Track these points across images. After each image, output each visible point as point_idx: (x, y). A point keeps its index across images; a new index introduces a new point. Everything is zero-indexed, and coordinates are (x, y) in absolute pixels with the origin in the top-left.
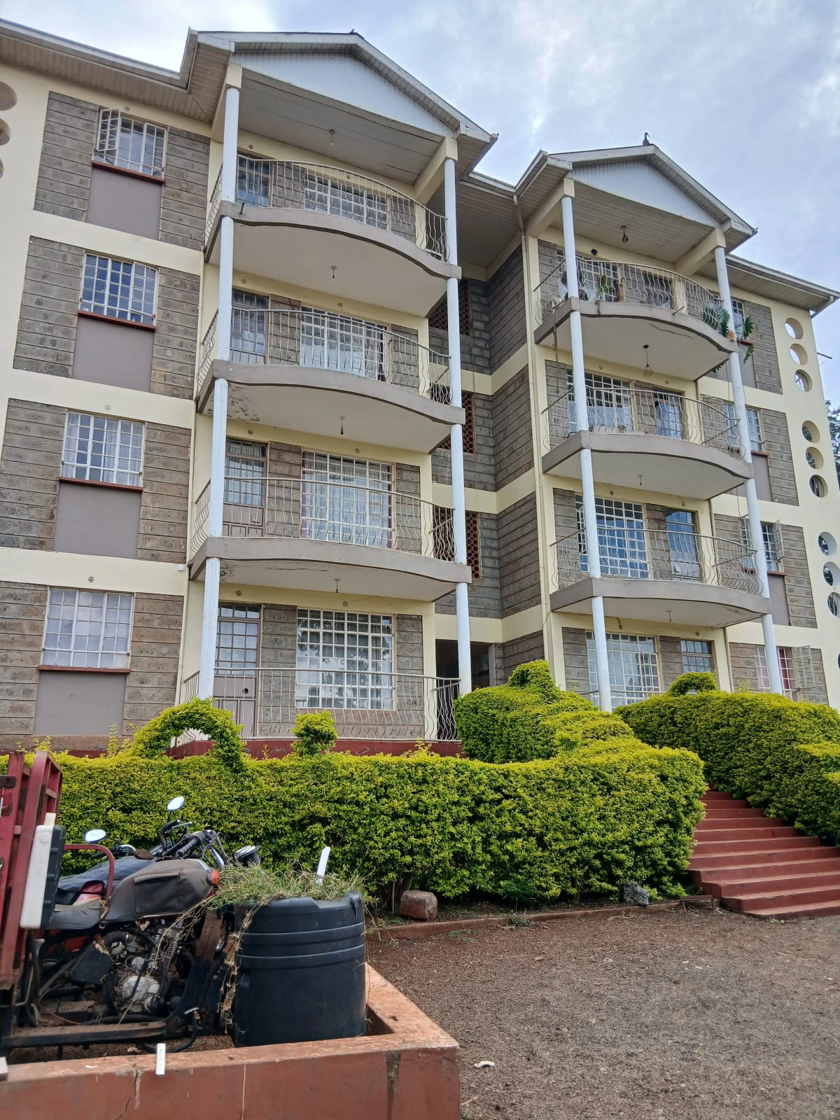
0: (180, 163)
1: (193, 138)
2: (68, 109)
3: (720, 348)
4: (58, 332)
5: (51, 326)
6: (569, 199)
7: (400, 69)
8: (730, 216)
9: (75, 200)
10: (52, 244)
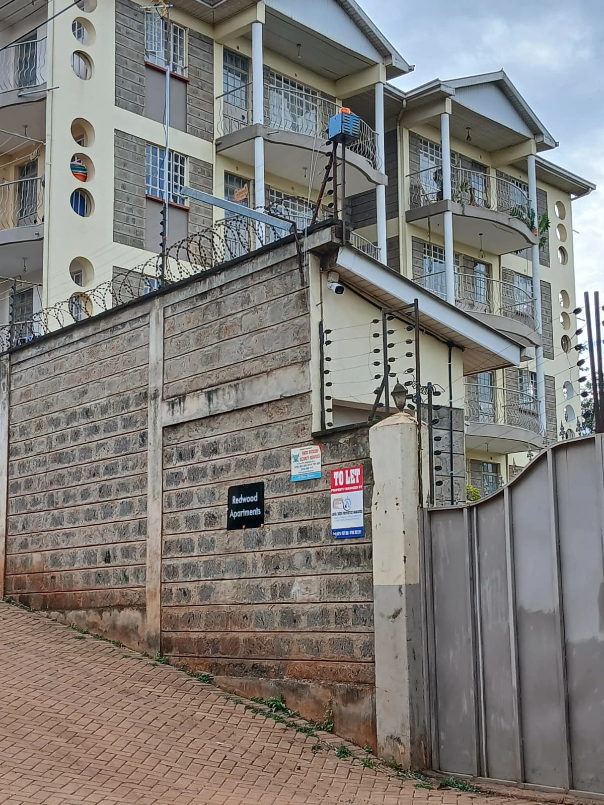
0: (196, 63)
1: (203, 39)
2: (127, 12)
3: (528, 241)
4: (135, 213)
5: (131, 206)
6: (448, 115)
7: (360, 8)
8: (544, 132)
9: (138, 96)
10: (127, 136)
